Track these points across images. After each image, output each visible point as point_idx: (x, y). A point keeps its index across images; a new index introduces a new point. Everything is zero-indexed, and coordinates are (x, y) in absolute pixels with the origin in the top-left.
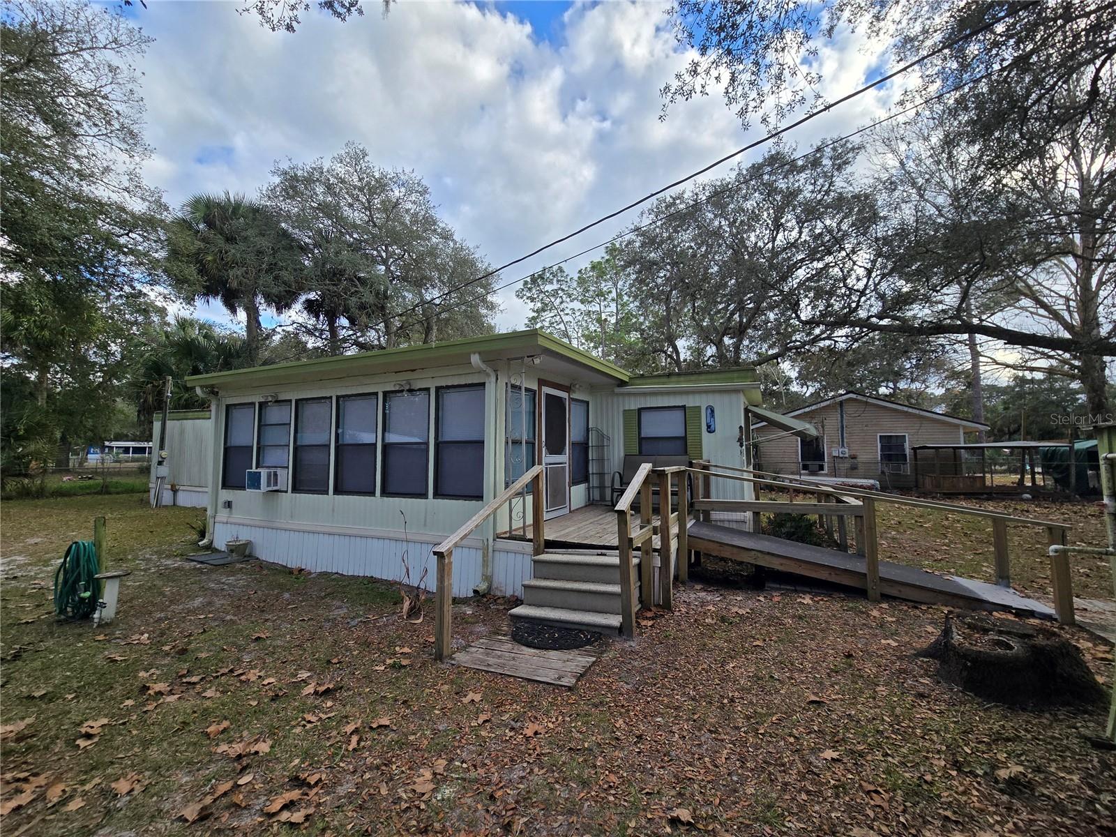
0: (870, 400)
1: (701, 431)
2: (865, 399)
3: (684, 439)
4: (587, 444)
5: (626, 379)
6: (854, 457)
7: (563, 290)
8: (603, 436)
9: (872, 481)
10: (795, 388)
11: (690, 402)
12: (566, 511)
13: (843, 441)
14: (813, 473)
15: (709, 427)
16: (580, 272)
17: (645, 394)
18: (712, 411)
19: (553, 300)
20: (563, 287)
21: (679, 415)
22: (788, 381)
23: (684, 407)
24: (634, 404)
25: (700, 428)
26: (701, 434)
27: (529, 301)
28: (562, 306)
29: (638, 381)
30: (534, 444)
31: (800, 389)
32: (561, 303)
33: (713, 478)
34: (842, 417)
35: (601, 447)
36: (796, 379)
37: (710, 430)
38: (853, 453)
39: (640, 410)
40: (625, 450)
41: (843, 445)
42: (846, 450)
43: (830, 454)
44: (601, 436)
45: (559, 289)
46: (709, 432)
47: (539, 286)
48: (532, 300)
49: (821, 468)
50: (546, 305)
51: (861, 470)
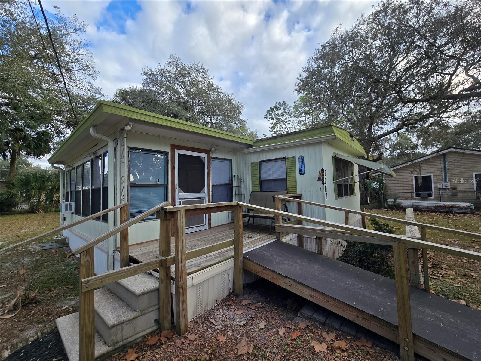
0: (466, 151)
1: (295, 174)
2: (462, 151)
3: (285, 180)
4: (231, 185)
5: (251, 143)
6: (454, 188)
7: (286, 112)
8: (241, 180)
9: (468, 204)
10: (420, 150)
11: (288, 154)
12: (207, 227)
13: (446, 178)
14: (424, 199)
15: (300, 171)
16: (294, 102)
17: (262, 152)
18: (302, 159)
19: (281, 117)
20: (286, 111)
21: (282, 164)
22: (415, 147)
23: (285, 158)
24: (257, 159)
25: (295, 172)
26: (295, 176)
27: (270, 120)
28: (286, 120)
29: (258, 144)
30: (166, 186)
31: (423, 150)
32: (286, 119)
33: (304, 205)
34: (445, 163)
35: (239, 187)
36: (421, 145)
37: (302, 173)
38: (453, 185)
39: (260, 162)
40: (252, 188)
41: (446, 181)
42: (449, 184)
43: (436, 187)
44: (239, 180)
45: (284, 112)
46: (301, 174)
47: (274, 112)
48: (272, 119)
49: (430, 195)
50: (278, 120)
51: (460, 196)
